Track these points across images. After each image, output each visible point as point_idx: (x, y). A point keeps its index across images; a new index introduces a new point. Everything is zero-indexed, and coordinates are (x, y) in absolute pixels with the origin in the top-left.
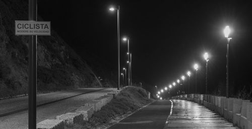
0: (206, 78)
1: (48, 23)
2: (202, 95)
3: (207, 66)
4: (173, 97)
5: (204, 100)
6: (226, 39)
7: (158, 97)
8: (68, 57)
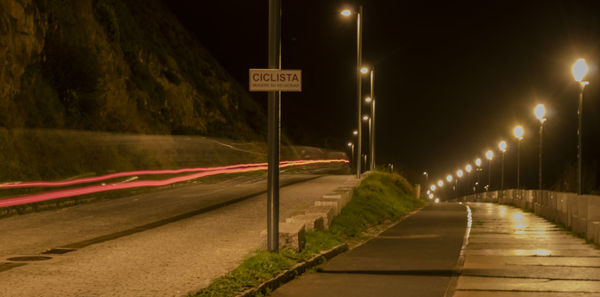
0: (540, 156)
1: (298, 73)
2: (531, 192)
3: (541, 132)
4: (465, 198)
5: (535, 200)
6: (578, 84)
7: (431, 196)
8: (237, 107)
